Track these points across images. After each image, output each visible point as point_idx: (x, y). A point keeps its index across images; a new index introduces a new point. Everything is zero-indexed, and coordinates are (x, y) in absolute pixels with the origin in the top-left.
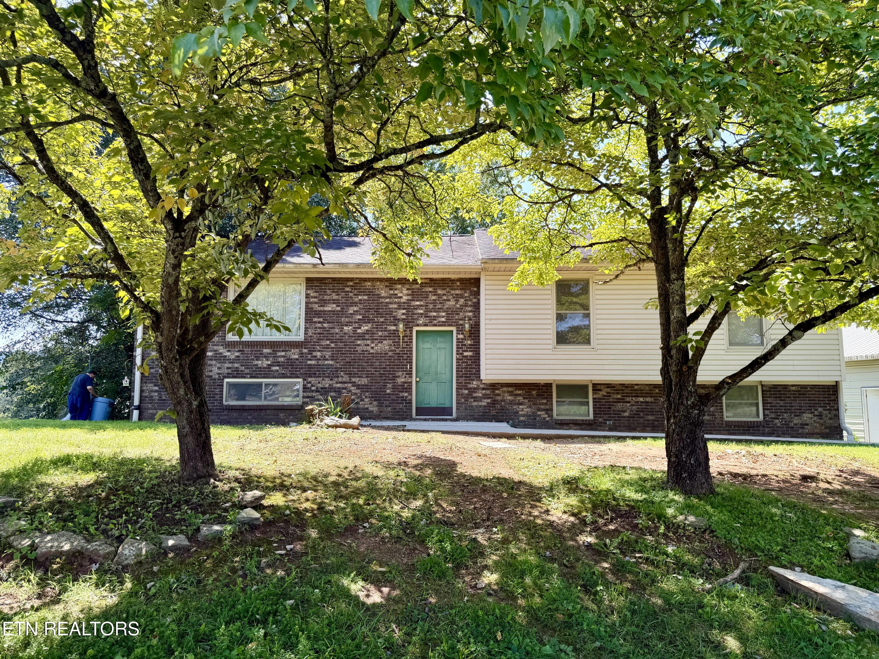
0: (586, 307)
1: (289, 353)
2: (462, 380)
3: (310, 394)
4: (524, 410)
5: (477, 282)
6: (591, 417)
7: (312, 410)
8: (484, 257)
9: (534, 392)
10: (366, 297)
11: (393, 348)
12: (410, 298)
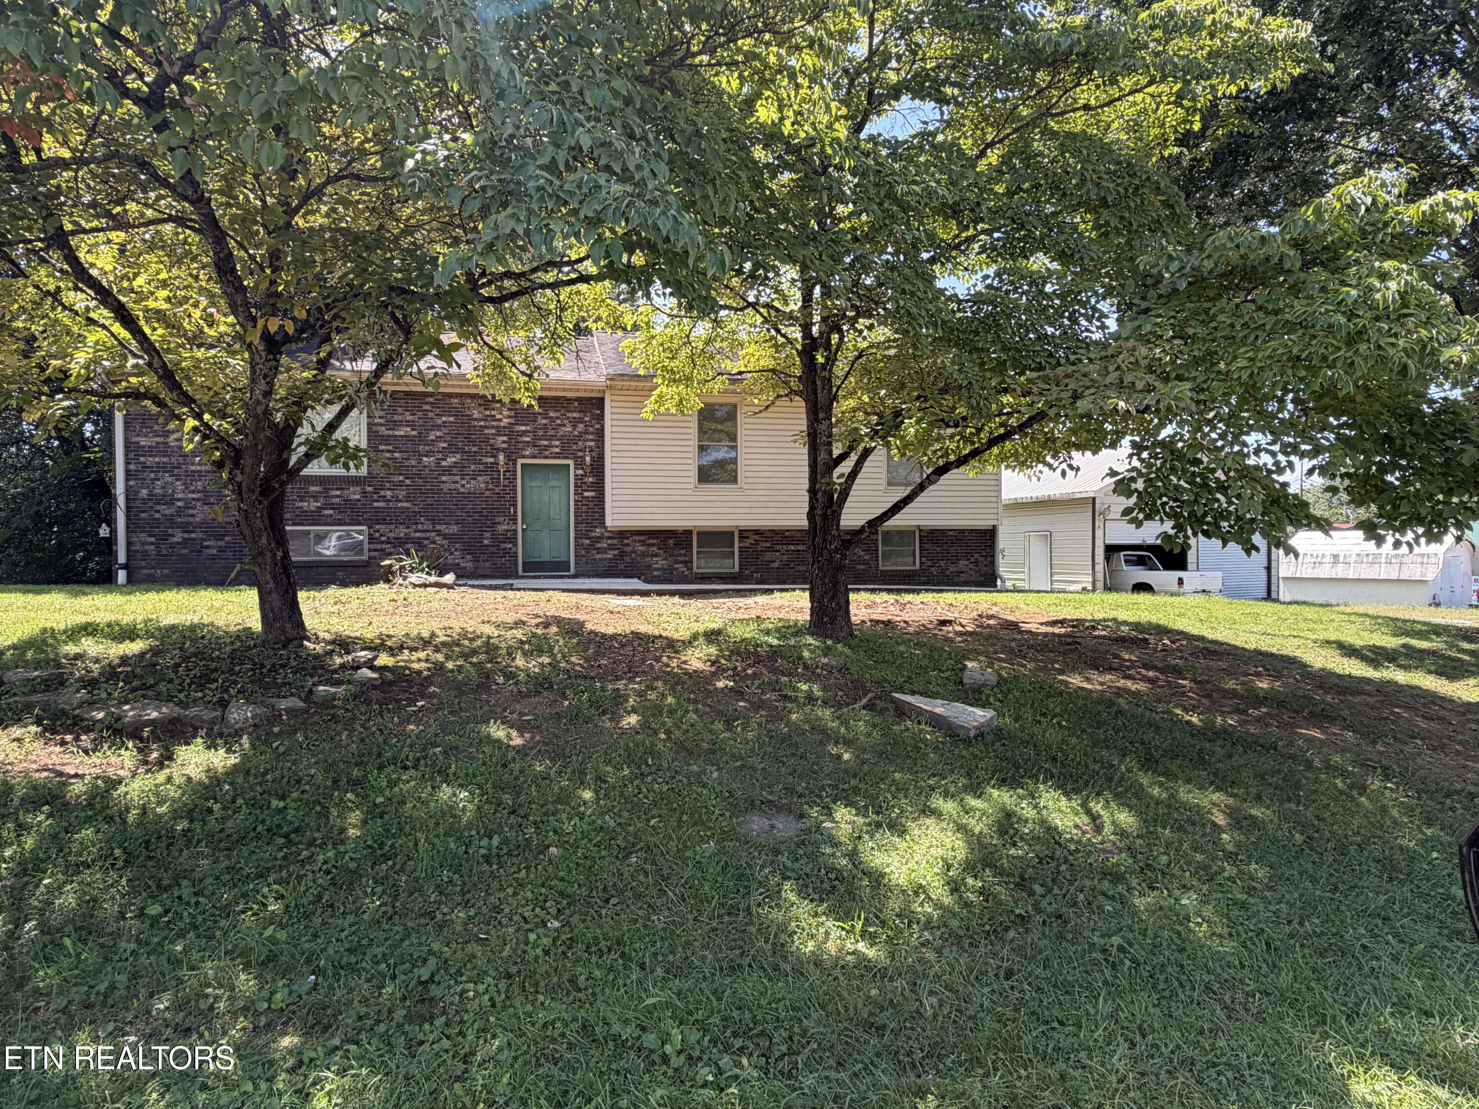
0: (733, 437)
1: (346, 492)
2: (582, 527)
3: (379, 547)
4: (659, 562)
5: (599, 403)
6: (737, 569)
7: (391, 566)
8: (611, 371)
9: (671, 541)
10: (452, 419)
11: (491, 486)
12: (512, 421)
